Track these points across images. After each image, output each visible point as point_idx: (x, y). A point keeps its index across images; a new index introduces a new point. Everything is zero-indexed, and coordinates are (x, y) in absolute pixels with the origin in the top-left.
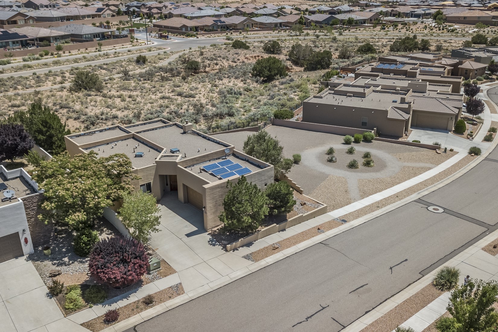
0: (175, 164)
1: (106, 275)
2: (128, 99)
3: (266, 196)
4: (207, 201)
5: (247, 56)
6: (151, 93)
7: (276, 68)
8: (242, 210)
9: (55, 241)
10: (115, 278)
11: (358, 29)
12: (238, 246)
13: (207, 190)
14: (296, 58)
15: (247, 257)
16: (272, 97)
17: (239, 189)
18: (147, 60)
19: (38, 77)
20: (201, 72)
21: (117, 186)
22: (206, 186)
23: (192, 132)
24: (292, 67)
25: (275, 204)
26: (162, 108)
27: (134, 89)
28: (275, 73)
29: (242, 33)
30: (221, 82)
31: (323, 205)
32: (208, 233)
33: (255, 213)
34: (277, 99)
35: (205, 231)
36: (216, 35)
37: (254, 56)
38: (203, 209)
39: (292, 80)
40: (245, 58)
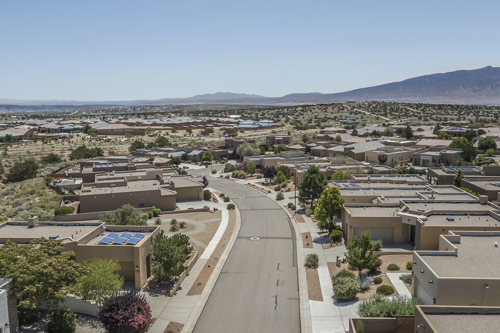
4: (140, 260)
11: (20, 145)
13: (140, 249)
15: (190, 294)
23: (40, 225)
31: (194, 253)
32: (142, 291)
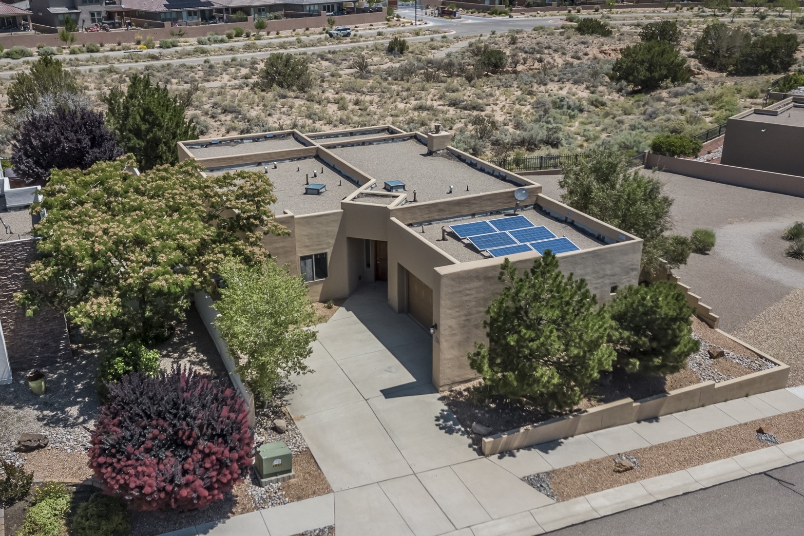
0: (385, 213)
1: (119, 477)
2: (351, 106)
3: (613, 318)
4: (442, 310)
5: (605, 47)
6: (399, 100)
7: (666, 66)
8: (535, 347)
9: (69, 362)
10: (141, 488)
12: (516, 444)
13: (444, 281)
14: (711, 53)
15: (536, 482)
16: (651, 117)
17: (533, 286)
18: (408, 48)
19: (211, 67)
20: (507, 72)
21: (227, 246)
22: (442, 270)
23: (447, 153)
24: (700, 70)
25: (636, 342)
26: (412, 124)
27: (368, 92)
28: (662, 75)
29: (601, 11)
30: (542, 88)
31: (776, 364)
32: (439, 395)
33: (574, 362)
34: (662, 119)
35: (433, 388)
36: (547, 13)
37: (618, 48)
38: (432, 331)
39: (699, 89)
40: (601, 52)
